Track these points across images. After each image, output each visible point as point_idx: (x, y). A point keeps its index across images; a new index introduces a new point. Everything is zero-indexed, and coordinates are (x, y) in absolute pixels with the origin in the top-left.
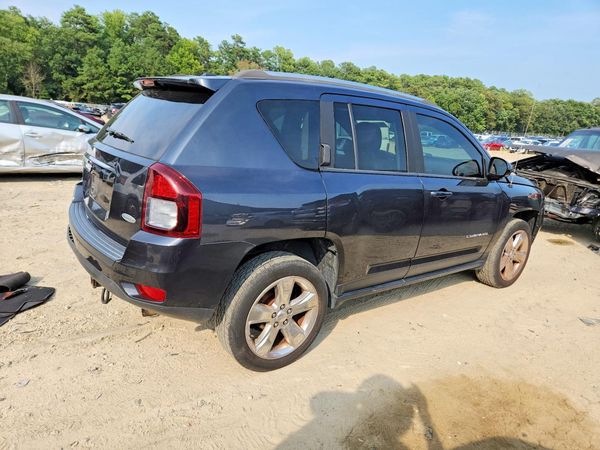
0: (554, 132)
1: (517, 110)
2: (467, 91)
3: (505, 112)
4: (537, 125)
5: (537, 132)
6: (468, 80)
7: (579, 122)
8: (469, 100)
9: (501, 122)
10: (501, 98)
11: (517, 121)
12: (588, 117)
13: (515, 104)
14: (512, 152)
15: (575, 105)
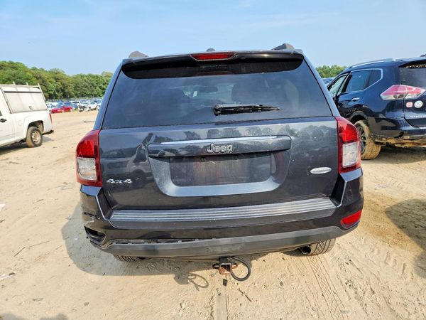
0: (88, 95)
1: (59, 83)
2: (15, 71)
3: (51, 85)
4: (76, 92)
5: (78, 97)
6: (12, 63)
7: (100, 87)
8: (20, 78)
9: (52, 93)
10: (44, 75)
11: (63, 91)
12: (104, 84)
13: (57, 79)
14: (81, 111)
15: (94, 77)
